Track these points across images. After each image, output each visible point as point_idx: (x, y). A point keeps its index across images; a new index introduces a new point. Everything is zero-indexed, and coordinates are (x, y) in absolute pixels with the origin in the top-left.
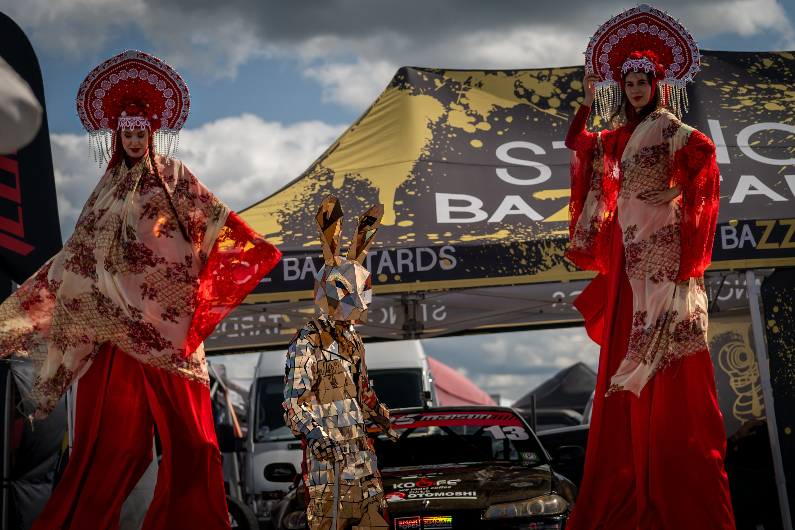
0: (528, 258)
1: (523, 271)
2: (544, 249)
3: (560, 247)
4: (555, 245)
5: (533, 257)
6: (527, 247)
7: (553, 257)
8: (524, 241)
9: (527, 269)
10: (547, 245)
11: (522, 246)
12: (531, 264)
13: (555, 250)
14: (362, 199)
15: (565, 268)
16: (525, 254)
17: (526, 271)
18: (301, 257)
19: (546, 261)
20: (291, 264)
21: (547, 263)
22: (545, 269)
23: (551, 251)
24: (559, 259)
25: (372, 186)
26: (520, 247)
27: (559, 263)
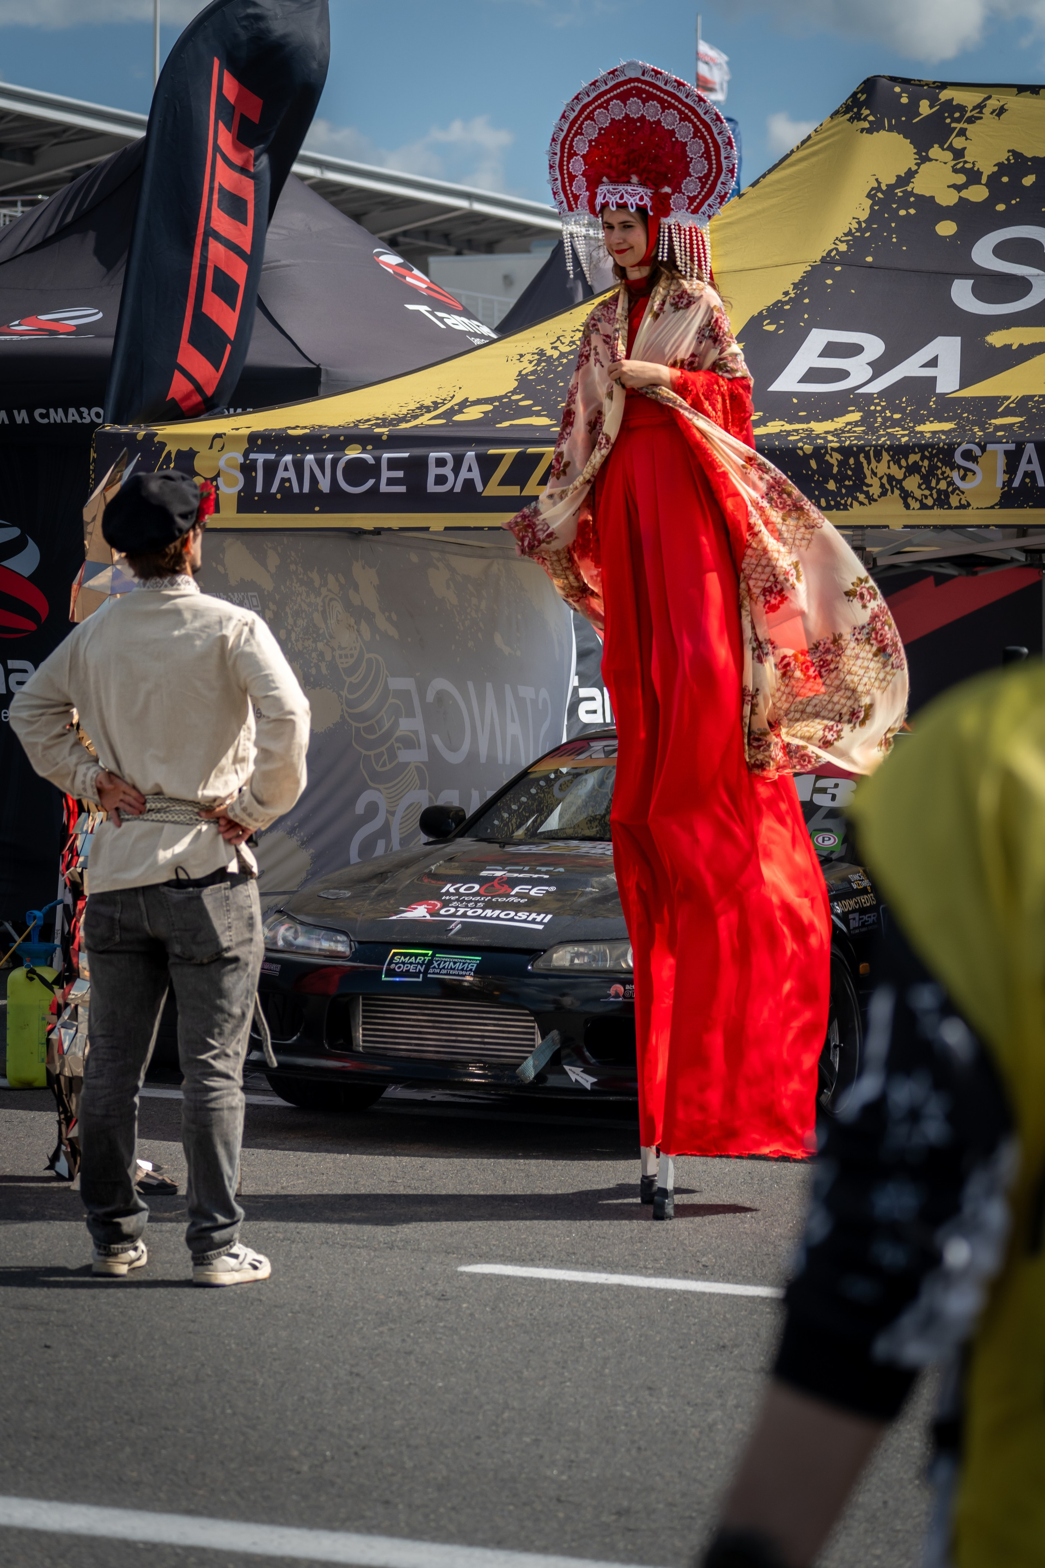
0: (840, 479)
1: (828, 502)
2: (869, 463)
3: (898, 462)
4: (890, 458)
5: (850, 479)
6: (840, 457)
7: (885, 480)
8: (836, 444)
9: (835, 500)
10: (875, 458)
11: (832, 457)
12: (844, 491)
13: (889, 467)
15: (902, 502)
16: (835, 470)
17: (832, 503)
18: (459, 450)
19: (871, 486)
20: (441, 462)
21: (871, 491)
22: (866, 501)
23: (882, 468)
24: (894, 483)
26: (828, 457)
27: (892, 492)
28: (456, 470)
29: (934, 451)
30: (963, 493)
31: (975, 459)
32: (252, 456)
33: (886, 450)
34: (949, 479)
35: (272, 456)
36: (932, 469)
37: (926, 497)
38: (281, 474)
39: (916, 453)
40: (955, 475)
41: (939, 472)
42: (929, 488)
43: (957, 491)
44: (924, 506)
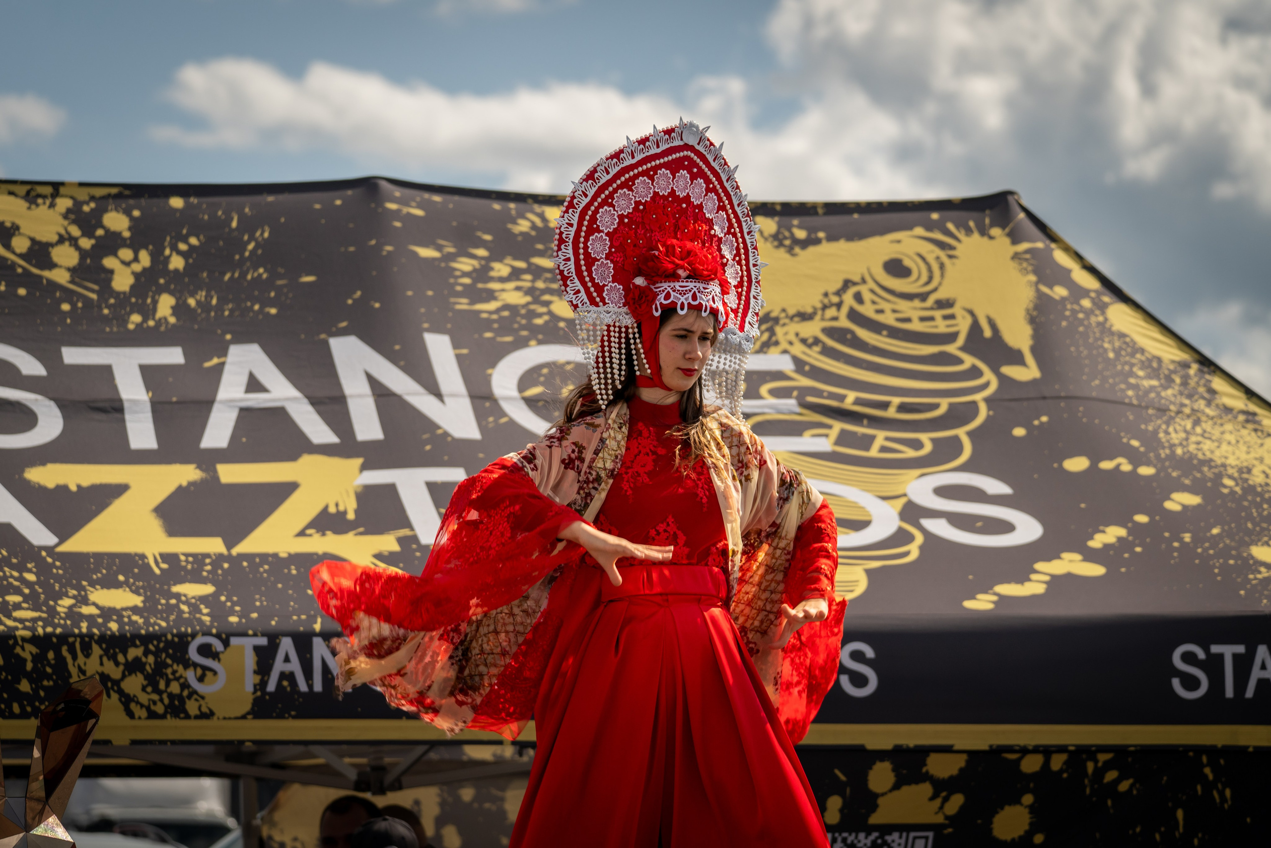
0: (35, 679)
1: (22, 708)
2: (75, 658)
3: (113, 657)
4: (101, 652)
5: (49, 677)
6: (34, 650)
8: (27, 634)
9: (32, 706)
10: (82, 651)
11: (23, 648)
12: (42, 693)
13: (102, 664)
15: (121, 707)
16: (29, 666)
17: (29, 709)
23: (92, 665)
24: (109, 684)
26: (18, 649)
27: (109, 696)
29: (162, 645)
30: (203, 698)
31: (215, 656)
33: (97, 642)
34: (182, 680)
36: (160, 667)
37: (155, 703)
39: (136, 646)
40: (190, 676)
41: (169, 671)
42: (157, 690)
43: (195, 696)
44: (152, 715)
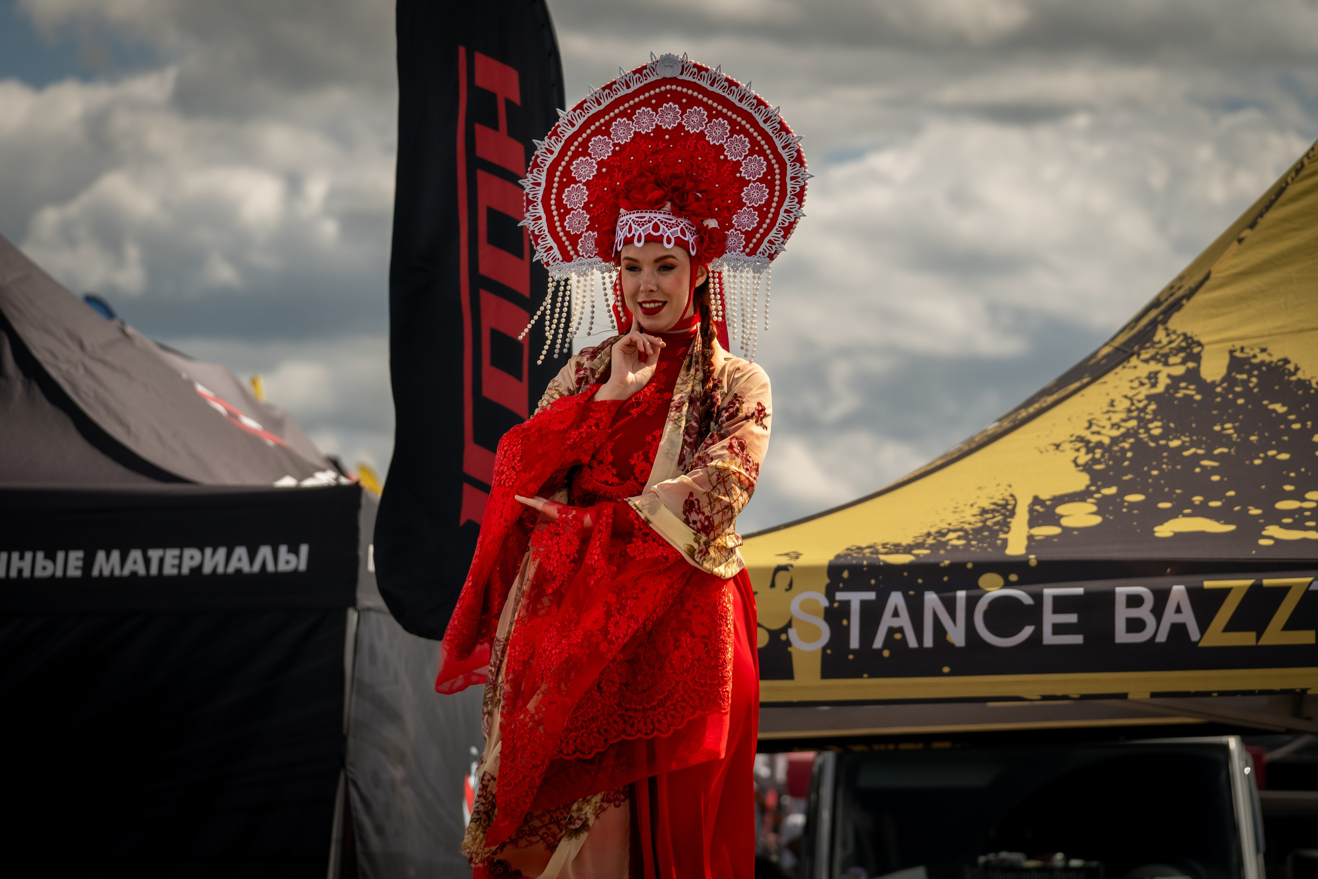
14: (1280, 408)
25: (1300, 375)
28: (1158, 611)
32: (840, 596)
35: (871, 596)
38: (887, 621)
